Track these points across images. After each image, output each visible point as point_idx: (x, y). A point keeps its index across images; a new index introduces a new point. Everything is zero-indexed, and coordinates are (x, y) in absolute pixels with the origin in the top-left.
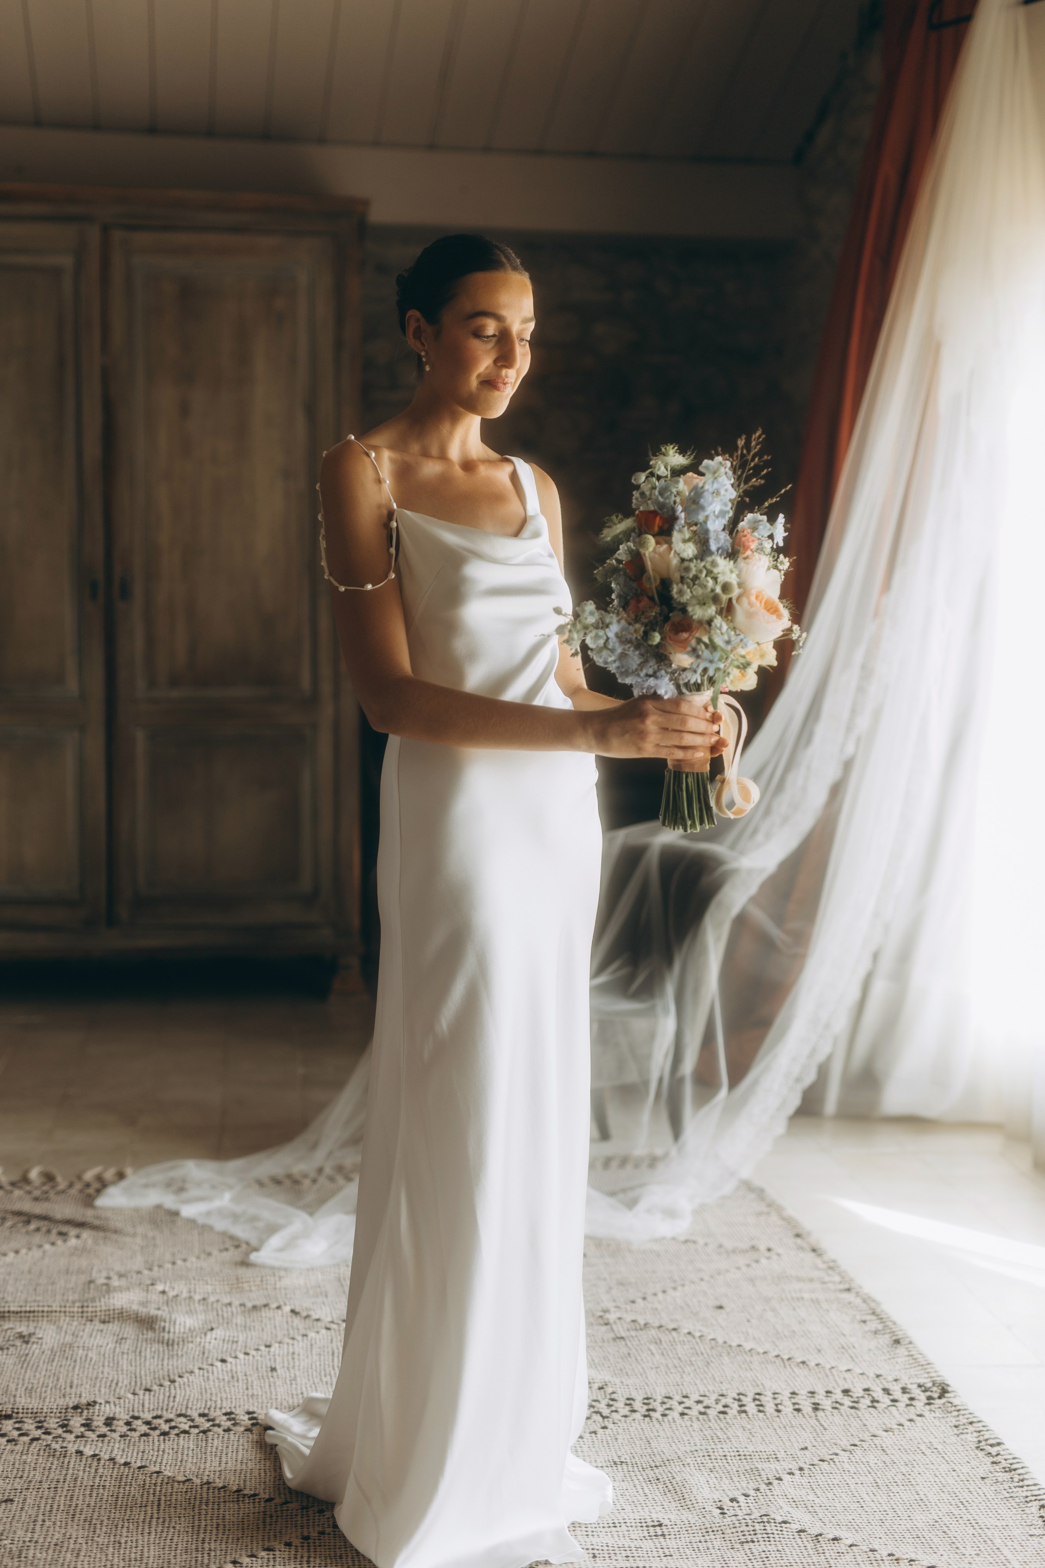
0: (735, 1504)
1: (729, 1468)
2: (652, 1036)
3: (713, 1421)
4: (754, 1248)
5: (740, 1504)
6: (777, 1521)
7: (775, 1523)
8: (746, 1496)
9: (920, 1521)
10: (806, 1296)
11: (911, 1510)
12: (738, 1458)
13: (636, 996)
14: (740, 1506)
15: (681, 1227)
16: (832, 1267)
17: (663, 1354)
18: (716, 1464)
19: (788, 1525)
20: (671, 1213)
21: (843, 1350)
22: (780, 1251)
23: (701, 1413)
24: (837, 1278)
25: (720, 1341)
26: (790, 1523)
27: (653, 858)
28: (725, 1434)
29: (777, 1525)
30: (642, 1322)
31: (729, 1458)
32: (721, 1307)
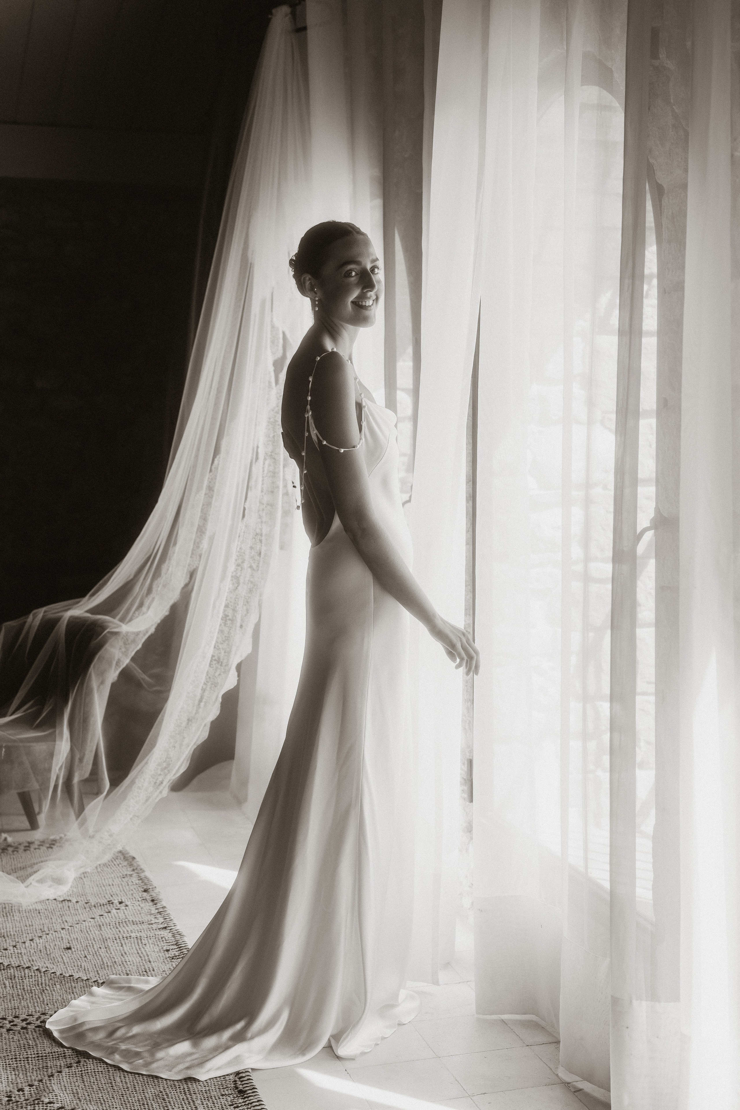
0: (21, 1093)
1: (27, 1066)
2: (51, 755)
3: (30, 1033)
4: (110, 902)
5: (25, 1092)
6: (45, 1103)
7: (43, 1104)
8: (31, 1086)
9: (150, 1093)
10: (133, 935)
11: (147, 1086)
12: (36, 1058)
13: (39, 727)
14: (24, 1094)
15: (62, 891)
16: (161, 912)
17: (13, 987)
18: (19, 1065)
19: (52, 1105)
20: (58, 881)
21: (145, 973)
22: (128, 903)
23: (23, 1028)
24: (161, 920)
25: (58, 973)
26: (54, 1103)
27: (63, 626)
28: (35, 1042)
29: (45, 1105)
30: (6, 964)
31: (30, 1059)
32: (70, 948)
